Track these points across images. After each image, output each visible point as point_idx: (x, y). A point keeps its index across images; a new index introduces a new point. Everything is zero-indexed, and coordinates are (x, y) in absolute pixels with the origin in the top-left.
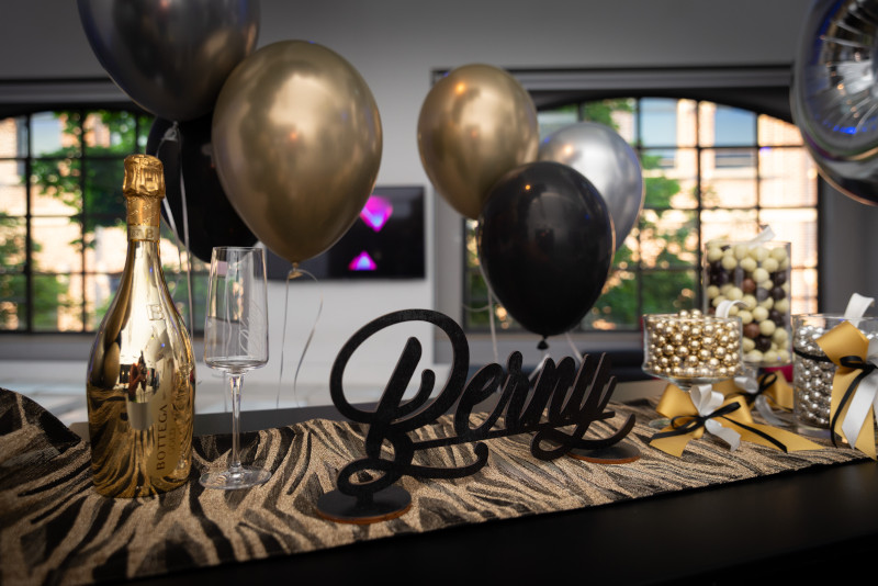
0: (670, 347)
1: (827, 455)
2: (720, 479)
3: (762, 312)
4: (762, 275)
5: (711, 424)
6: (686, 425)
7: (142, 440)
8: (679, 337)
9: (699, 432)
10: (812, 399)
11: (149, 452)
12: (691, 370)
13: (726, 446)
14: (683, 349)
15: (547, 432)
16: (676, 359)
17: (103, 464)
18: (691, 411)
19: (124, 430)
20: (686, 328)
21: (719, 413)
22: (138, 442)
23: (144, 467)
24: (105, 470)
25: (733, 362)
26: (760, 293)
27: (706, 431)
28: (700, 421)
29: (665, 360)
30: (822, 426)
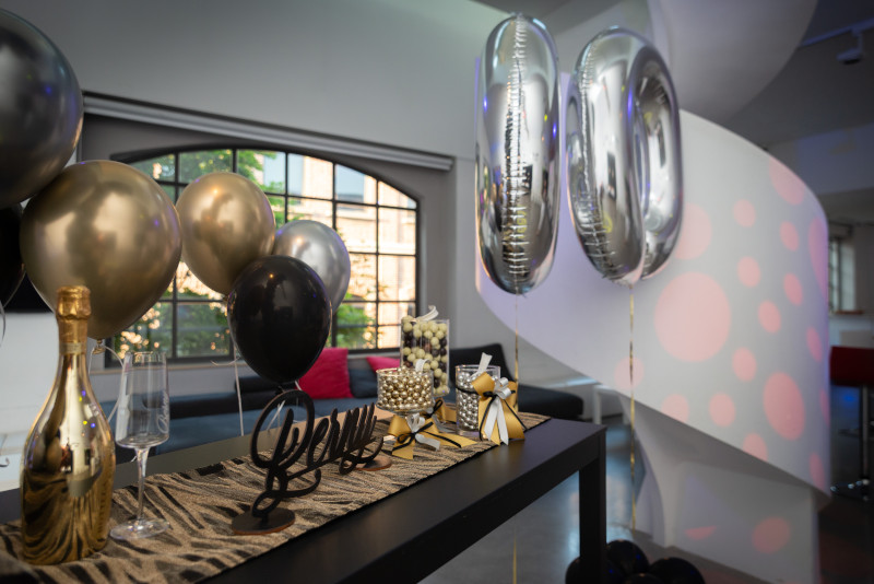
0: (396, 392)
1: (481, 447)
2: (441, 468)
3: (435, 364)
4: (435, 341)
5: (418, 436)
6: (405, 439)
7: (79, 506)
8: (401, 386)
9: (413, 443)
10: (467, 415)
11: (85, 518)
12: (408, 406)
13: (433, 449)
14: (404, 393)
15: (347, 456)
16: (400, 399)
17: (43, 537)
18: (408, 430)
19: (66, 500)
20: (405, 380)
21: (422, 430)
22: (76, 510)
23: (81, 533)
24: (45, 541)
25: (429, 399)
26: (434, 352)
27: (416, 441)
28: (412, 435)
29: (393, 400)
30: (473, 430)
